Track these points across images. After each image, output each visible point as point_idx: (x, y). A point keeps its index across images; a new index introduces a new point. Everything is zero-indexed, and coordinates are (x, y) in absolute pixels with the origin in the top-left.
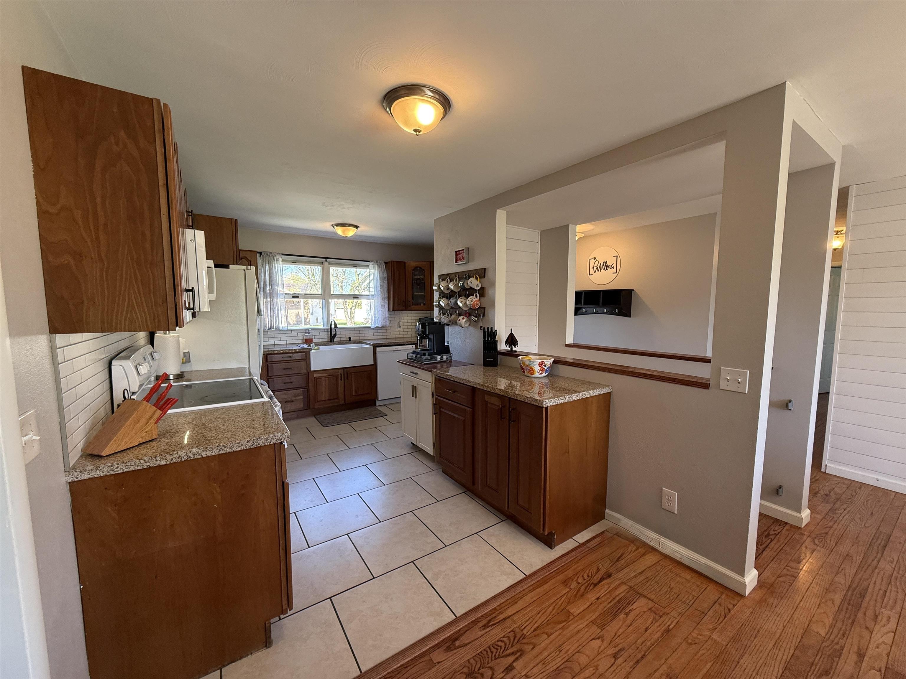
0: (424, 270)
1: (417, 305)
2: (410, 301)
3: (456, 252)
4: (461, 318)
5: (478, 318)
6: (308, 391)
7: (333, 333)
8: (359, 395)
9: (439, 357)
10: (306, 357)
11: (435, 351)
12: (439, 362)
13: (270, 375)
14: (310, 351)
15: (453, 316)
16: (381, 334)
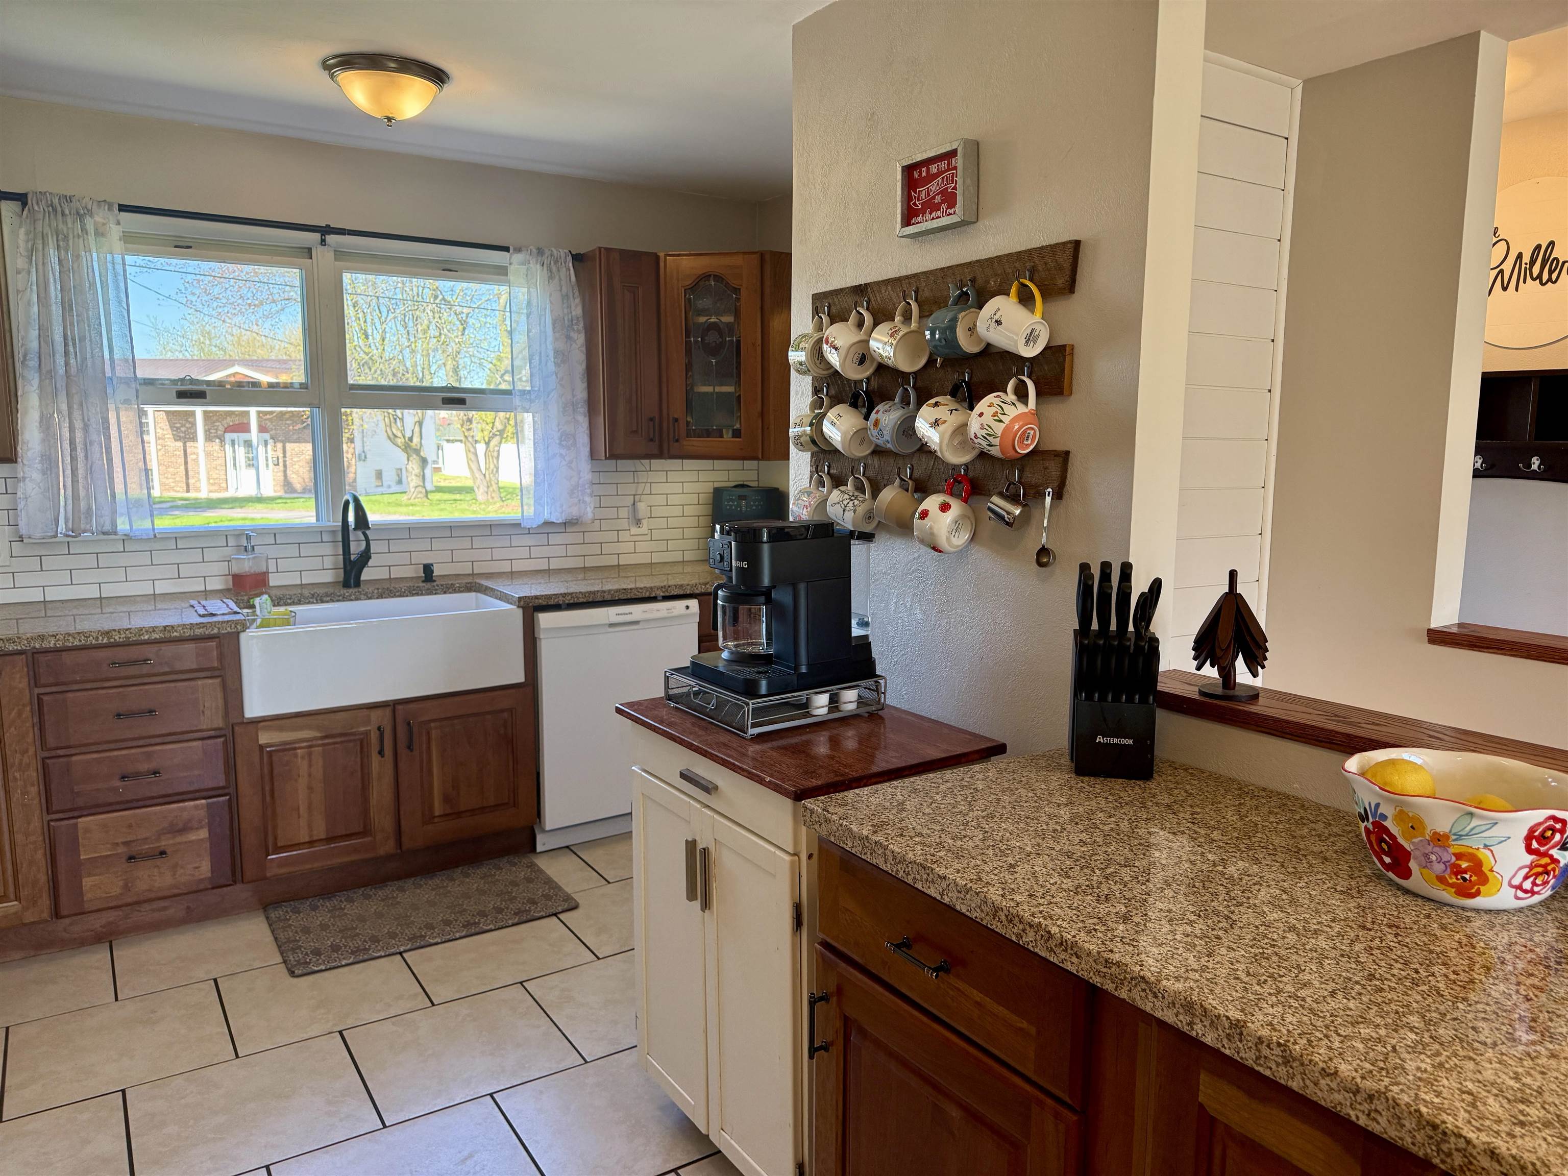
0: (737, 290)
1: (708, 434)
2: (676, 420)
3: (909, 170)
4: (932, 503)
5: (1024, 506)
6: (233, 807)
7: (356, 548)
8: (459, 814)
9: (821, 701)
10: (221, 657)
11: (804, 669)
12: (821, 725)
13: (51, 741)
14: (238, 633)
15: (888, 494)
16: (561, 551)
